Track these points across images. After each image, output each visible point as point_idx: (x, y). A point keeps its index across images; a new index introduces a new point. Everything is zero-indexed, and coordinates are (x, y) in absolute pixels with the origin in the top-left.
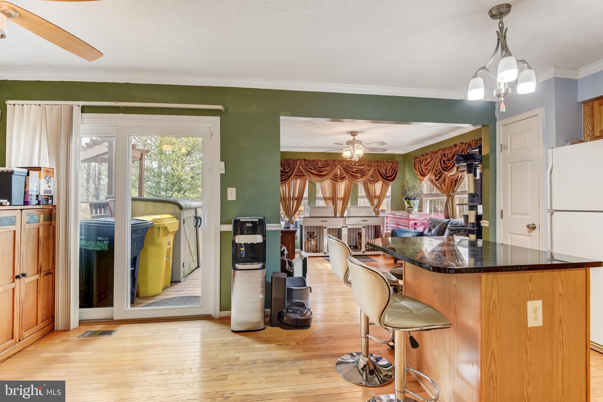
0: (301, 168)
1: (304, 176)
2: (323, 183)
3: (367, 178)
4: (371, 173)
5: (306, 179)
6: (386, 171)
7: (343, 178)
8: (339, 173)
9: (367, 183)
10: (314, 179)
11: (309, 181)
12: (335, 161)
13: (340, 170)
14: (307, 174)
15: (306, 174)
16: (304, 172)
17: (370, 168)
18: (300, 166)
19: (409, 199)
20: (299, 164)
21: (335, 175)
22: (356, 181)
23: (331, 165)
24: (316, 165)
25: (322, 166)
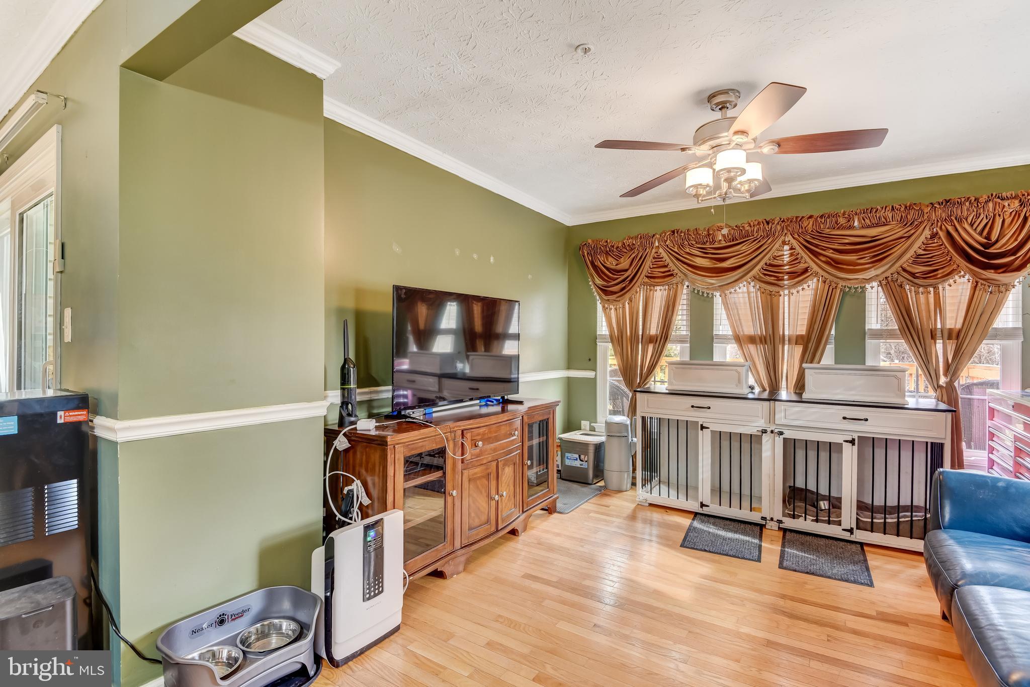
0: (663, 254)
1: (672, 277)
2: (731, 292)
3: (898, 264)
4: (915, 247)
5: (677, 286)
7: (799, 274)
9: (901, 286)
10: (703, 281)
11: (689, 290)
12: (769, 224)
13: (790, 249)
14: (681, 271)
16: (671, 264)
17: (911, 229)
18: (661, 250)
20: (657, 244)
21: (771, 265)
22: (851, 281)
23: (755, 236)
24: (708, 244)
25: (726, 242)
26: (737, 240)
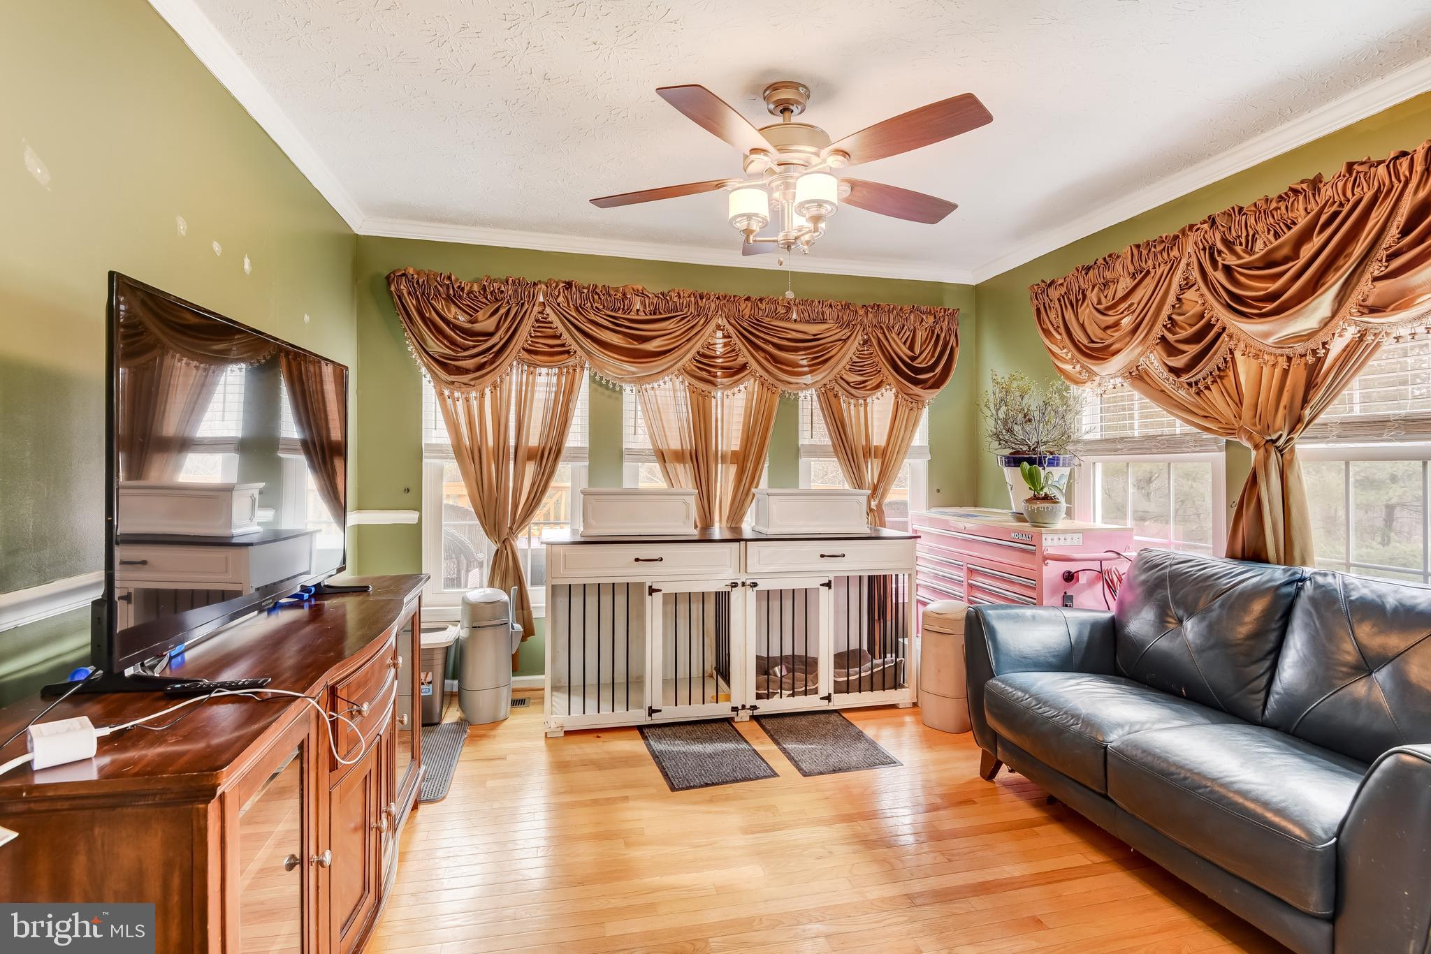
0: (553, 317)
1: (566, 356)
2: (653, 388)
3: (836, 371)
5: (575, 370)
6: (911, 348)
7: (736, 371)
8: (720, 350)
9: (836, 396)
10: (614, 367)
11: (592, 379)
12: (702, 298)
13: (724, 337)
14: (582, 347)
15: (574, 347)
16: (566, 335)
17: (847, 332)
18: (548, 310)
19: (1031, 461)
20: (541, 299)
21: (704, 356)
22: (791, 386)
23: (685, 311)
24: (620, 312)
25: (646, 314)
26: (660, 313)
